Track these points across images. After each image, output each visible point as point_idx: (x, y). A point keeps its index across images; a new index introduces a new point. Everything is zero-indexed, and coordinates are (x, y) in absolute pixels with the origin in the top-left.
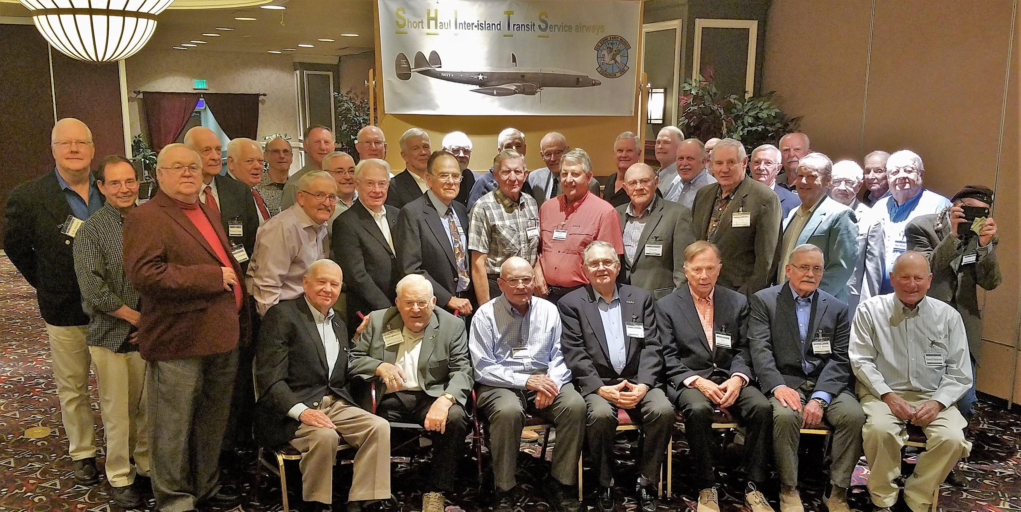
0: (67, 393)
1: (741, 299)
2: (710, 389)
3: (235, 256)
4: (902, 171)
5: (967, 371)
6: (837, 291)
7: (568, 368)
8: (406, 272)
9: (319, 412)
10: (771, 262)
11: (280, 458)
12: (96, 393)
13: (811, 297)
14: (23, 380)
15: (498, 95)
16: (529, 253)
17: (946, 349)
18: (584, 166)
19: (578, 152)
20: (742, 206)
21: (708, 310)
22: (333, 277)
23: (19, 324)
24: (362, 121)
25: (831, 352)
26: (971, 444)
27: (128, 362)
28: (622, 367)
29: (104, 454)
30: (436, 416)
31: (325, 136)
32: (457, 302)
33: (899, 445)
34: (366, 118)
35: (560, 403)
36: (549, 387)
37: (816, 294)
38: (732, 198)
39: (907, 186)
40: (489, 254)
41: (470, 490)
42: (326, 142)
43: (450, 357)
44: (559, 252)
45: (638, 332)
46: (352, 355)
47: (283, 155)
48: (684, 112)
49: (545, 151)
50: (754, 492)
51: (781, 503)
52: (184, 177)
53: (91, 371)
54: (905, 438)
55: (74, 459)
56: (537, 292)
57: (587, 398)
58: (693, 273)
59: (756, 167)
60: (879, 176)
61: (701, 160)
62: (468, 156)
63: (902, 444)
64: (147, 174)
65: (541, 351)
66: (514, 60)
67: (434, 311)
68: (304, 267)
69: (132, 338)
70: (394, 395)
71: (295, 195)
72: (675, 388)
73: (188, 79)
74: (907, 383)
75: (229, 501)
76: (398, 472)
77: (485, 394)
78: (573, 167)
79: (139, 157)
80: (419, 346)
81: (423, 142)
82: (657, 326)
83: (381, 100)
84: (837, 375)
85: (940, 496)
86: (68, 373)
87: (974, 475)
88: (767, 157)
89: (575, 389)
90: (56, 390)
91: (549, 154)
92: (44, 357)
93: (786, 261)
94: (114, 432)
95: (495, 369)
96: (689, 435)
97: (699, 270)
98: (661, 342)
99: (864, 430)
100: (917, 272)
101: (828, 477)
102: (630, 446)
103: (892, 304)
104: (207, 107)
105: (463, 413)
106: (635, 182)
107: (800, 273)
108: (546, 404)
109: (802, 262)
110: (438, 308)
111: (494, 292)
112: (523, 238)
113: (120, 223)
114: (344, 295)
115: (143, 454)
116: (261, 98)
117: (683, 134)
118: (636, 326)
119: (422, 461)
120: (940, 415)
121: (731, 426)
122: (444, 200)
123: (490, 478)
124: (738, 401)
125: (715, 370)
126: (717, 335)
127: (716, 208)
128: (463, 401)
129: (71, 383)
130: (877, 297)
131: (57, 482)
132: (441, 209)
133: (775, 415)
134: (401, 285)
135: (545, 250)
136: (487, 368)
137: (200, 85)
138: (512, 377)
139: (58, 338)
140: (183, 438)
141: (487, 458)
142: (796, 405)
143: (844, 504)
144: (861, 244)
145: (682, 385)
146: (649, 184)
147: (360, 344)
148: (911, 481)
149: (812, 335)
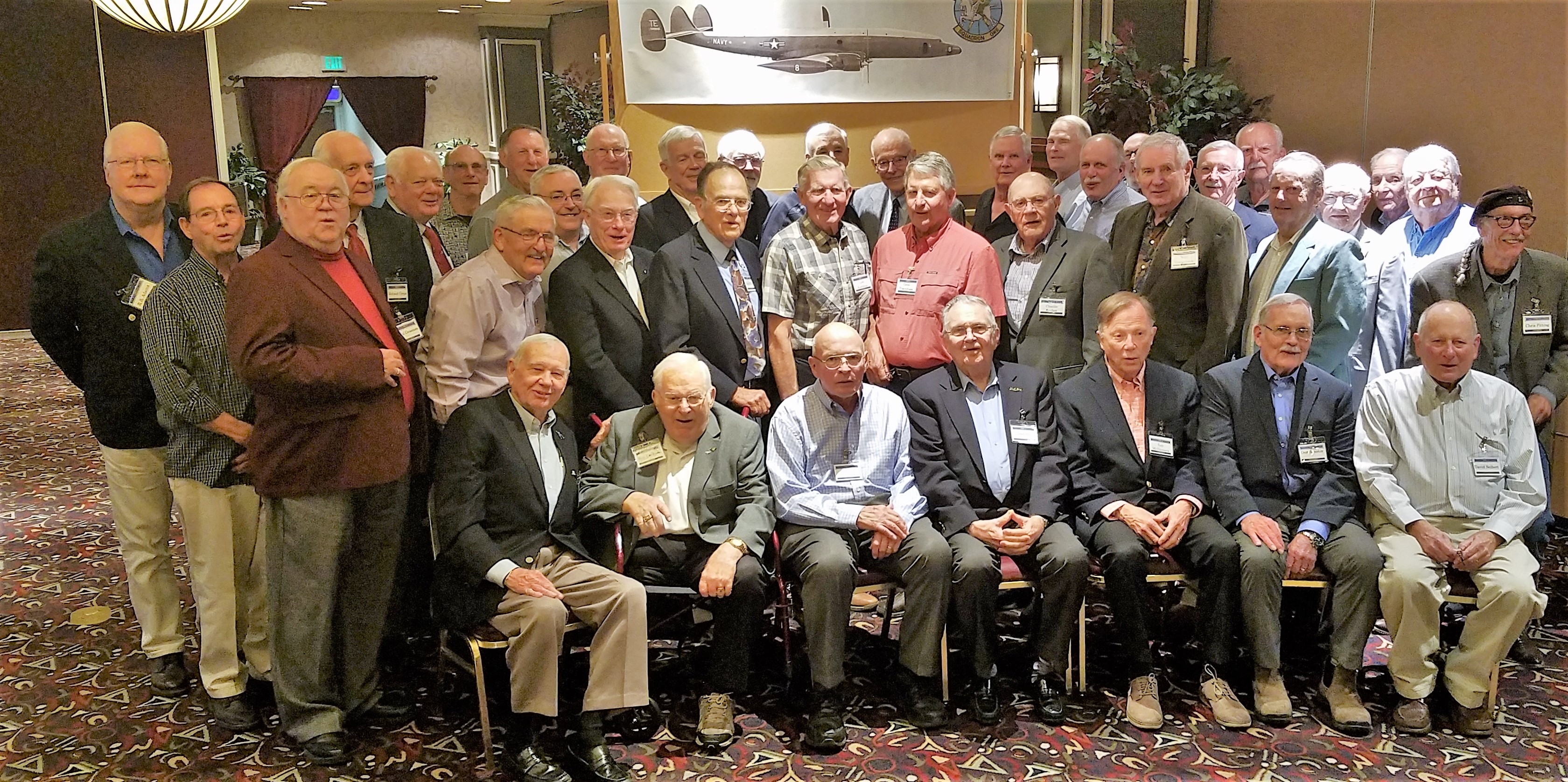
0: (136, 553)
1: (1187, 380)
2: (1142, 522)
3: (401, 331)
4: (1427, 177)
5: (1539, 485)
6: (1334, 366)
7: (922, 494)
8: (665, 351)
9: (536, 573)
10: (1232, 323)
11: (475, 646)
12: (182, 551)
13: (1295, 376)
14: (65, 534)
15: (802, 71)
16: (858, 315)
17: (1504, 451)
18: (942, 180)
19: (933, 158)
20: (1185, 235)
21: (1137, 399)
22: (554, 362)
23: (56, 446)
24: (588, 116)
25: (1326, 460)
26: (1546, 598)
27: (232, 499)
28: (1005, 489)
29: (197, 647)
30: (717, 573)
31: (534, 142)
32: (745, 396)
33: (1437, 602)
34: (595, 110)
35: (910, 548)
36: (893, 525)
37: (1302, 369)
38: (1170, 224)
39: (1437, 201)
40: (794, 319)
41: (774, 689)
42: (536, 151)
43: (738, 481)
44: (907, 313)
45: (1028, 434)
46: (585, 482)
47: (472, 172)
48: (1090, 92)
49: (879, 158)
50: (1214, 680)
51: (1256, 696)
52: (321, 210)
53: (173, 517)
54: (1444, 590)
55: (150, 656)
56: (869, 376)
57: (951, 540)
58: (1113, 341)
59: (1205, 177)
60: (1395, 187)
61: (1117, 167)
62: (758, 169)
63: (1441, 600)
64: (252, 207)
65: (879, 469)
66: (826, 17)
67: (713, 410)
68: (504, 346)
69: (236, 464)
70: (650, 542)
71: (490, 232)
72: (1087, 521)
73: (314, 57)
74: (1445, 505)
75: (398, 715)
76: (660, 663)
77: (793, 538)
78: (925, 182)
79: (239, 180)
80: (689, 466)
81: (695, 148)
82: (1059, 426)
83: (620, 82)
84: (1338, 495)
85: (1501, 681)
86: (136, 521)
87: (1551, 645)
88: (1222, 161)
89: (933, 526)
90: (119, 548)
91: (885, 162)
92: (98, 496)
93: (1255, 321)
94: (211, 613)
95: (809, 499)
96: (1109, 595)
97: (1121, 335)
98: (1064, 450)
99: (1382, 579)
100: (1457, 332)
101: (1327, 653)
102: (1020, 613)
103: (1419, 383)
104: (345, 100)
105: (759, 568)
106: (1023, 202)
107: (1277, 338)
108: (889, 551)
109: (1279, 322)
110: (719, 406)
111: (805, 378)
112: (847, 292)
113: (216, 284)
114: (570, 388)
115: (261, 645)
116: (429, 83)
117: (1088, 127)
118: (1026, 426)
119: (696, 645)
120: (1498, 553)
121: (1176, 579)
122: (722, 239)
123: (804, 668)
124: (1186, 538)
125: (1149, 492)
126: (1151, 437)
127: (1146, 241)
128: (760, 550)
129: (142, 537)
130: (1396, 373)
131: (125, 692)
132: (719, 252)
133: (1243, 558)
134: (661, 370)
135: (884, 311)
136: (796, 498)
137: (333, 65)
138: (836, 510)
139: (120, 467)
140: (323, 619)
141: (799, 638)
142: (1275, 543)
143: (1353, 695)
144: (1370, 291)
145: (1099, 517)
146: (1046, 205)
147: (597, 464)
148: (1455, 657)
149: (1297, 435)
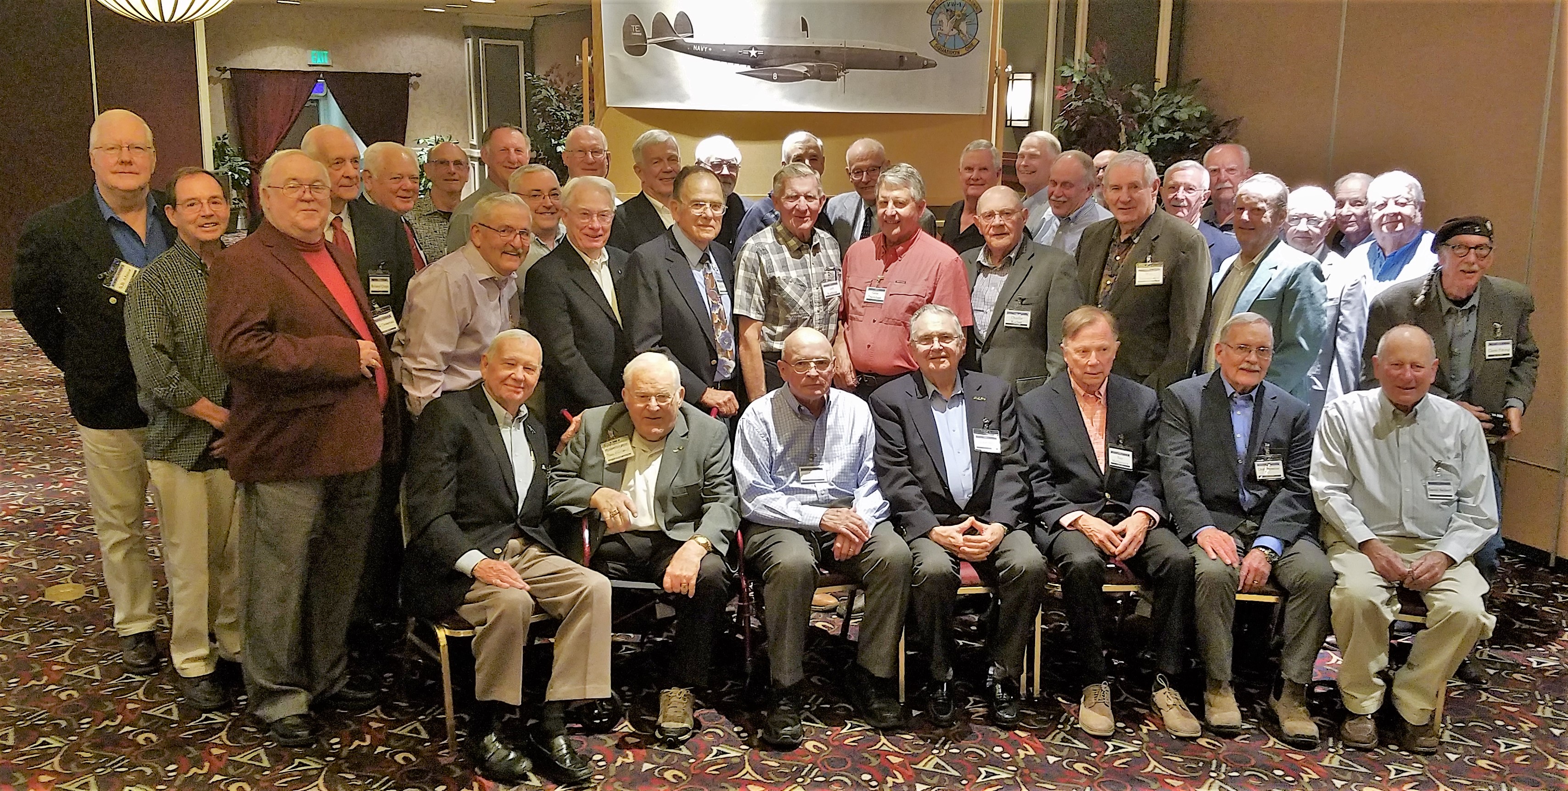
0: (111, 532)
1: (1148, 395)
2: (1100, 532)
3: (377, 324)
4: (1391, 203)
5: (1491, 509)
6: (1293, 384)
7: (885, 498)
8: (637, 350)
9: (503, 565)
10: (1194, 339)
11: (442, 634)
12: (156, 532)
13: (1253, 394)
14: (43, 511)
15: (780, 80)
16: (826, 321)
17: (1458, 475)
18: (913, 191)
19: (904, 169)
20: (1150, 252)
21: (1098, 412)
22: (527, 358)
23: (36, 425)
24: (568, 117)
25: (1283, 477)
26: (1494, 619)
27: (209, 483)
28: (967, 497)
29: (168, 626)
30: (681, 570)
31: (515, 141)
32: (715, 396)
33: (1386, 619)
34: (575, 112)
35: (872, 551)
36: (855, 527)
37: (1261, 389)
38: (1136, 241)
39: (1400, 227)
40: (765, 322)
41: (733, 685)
42: (517, 150)
43: (705, 480)
44: (874, 321)
45: (991, 444)
46: (554, 476)
47: (453, 169)
48: (1062, 109)
49: (853, 167)
50: (1166, 689)
51: (1207, 707)
52: (303, 201)
53: (149, 498)
54: (1395, 608)
55: (122, 634)
56: (838, 382)
57: (913, 544)
58: (1077, 356)
59: (1171, 196)
60: (1359, 211)
61: (1086, 185)
62: (735, 174)
63: (1391, 618)
64: (235, 196)
65: (843, 472)
66: (805, 27)
67: (681, 409)
68: (479, 341)
69: (214, 449)
70: (616, 537)
71: (468, 229)
72: (1046, 530)
73: (301, 50)
74: (1398, 526)
75: (362, 699)
76: (621, 656)
77: (757, 538)
78: (896, 193)
79: (223, 169)
80: (656, 464)
81: (669, 151)
82: (1021, 436)
83: (601, 85)
84: (1294, 512)
85: (1448, 700)
86: (112, 501)
87: (1498, 666)
88: (1188, 180)
89: (894, 530)
90: (94, 527)
91: (859, 171)
92: (75, 475)
93: (1216, 339)
94: (184, 593)
95: (774, 499)
96: (1067, 602)
97: (1086, 351)
98: (1025, 459)
99: (1333, 596)
100: (1415, 357)
101: (1277, 668)
102: (977, 618)
103: (1376, 405)
104: (330, 94)
105: (722, 566)
106: (992, 214)
107: (1237, 356)
108: (851, 553)
109: (1240, 340)
110: (687, 405)
111: (773, 381)
112: (816, 298)
113: (200, 271)
114: (542, 384)
115: (231, 626)
116: (413, 80)
117: (1058, 143)
118: (989, 435)
119: (659, 639)
120: (1449, 574)
121: (1132, 589)
122: (697, 241)
123: (763, 664)
124: (1143, 549)
125: (1108, 503)
126: (1111, 449)
127: (1111, 257)
128: (724, 549)
129: (118, 518)
130: (1354, 395)
131: (96, 668)
132: (693, 255)
133: (1198, 571)
134: (631, 368)
135: (852, 318)
136: (761, 498)
137: (319, 59)
138: (799, 512)
139: (98, 448)
140: (293, 603)
141: (759, 636)
142: (1231, 558)
143: (1302, 709)
144: (1331, 313)
145: (1057, 526)
146: (1014, 218)
147: (566, 459)
148: (1403, 675)
149: (1255, 452)
